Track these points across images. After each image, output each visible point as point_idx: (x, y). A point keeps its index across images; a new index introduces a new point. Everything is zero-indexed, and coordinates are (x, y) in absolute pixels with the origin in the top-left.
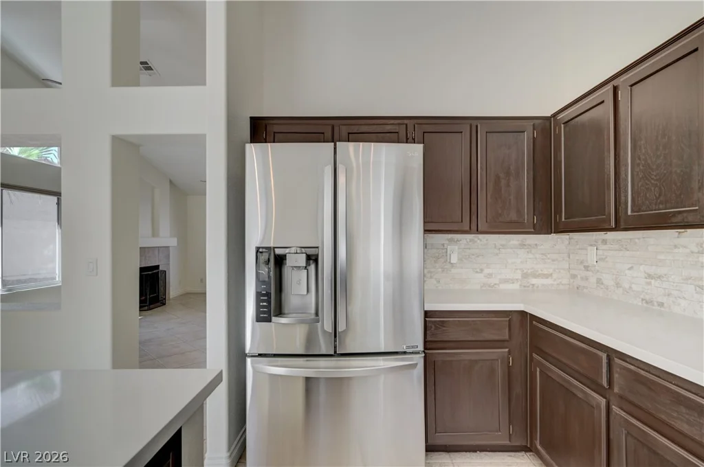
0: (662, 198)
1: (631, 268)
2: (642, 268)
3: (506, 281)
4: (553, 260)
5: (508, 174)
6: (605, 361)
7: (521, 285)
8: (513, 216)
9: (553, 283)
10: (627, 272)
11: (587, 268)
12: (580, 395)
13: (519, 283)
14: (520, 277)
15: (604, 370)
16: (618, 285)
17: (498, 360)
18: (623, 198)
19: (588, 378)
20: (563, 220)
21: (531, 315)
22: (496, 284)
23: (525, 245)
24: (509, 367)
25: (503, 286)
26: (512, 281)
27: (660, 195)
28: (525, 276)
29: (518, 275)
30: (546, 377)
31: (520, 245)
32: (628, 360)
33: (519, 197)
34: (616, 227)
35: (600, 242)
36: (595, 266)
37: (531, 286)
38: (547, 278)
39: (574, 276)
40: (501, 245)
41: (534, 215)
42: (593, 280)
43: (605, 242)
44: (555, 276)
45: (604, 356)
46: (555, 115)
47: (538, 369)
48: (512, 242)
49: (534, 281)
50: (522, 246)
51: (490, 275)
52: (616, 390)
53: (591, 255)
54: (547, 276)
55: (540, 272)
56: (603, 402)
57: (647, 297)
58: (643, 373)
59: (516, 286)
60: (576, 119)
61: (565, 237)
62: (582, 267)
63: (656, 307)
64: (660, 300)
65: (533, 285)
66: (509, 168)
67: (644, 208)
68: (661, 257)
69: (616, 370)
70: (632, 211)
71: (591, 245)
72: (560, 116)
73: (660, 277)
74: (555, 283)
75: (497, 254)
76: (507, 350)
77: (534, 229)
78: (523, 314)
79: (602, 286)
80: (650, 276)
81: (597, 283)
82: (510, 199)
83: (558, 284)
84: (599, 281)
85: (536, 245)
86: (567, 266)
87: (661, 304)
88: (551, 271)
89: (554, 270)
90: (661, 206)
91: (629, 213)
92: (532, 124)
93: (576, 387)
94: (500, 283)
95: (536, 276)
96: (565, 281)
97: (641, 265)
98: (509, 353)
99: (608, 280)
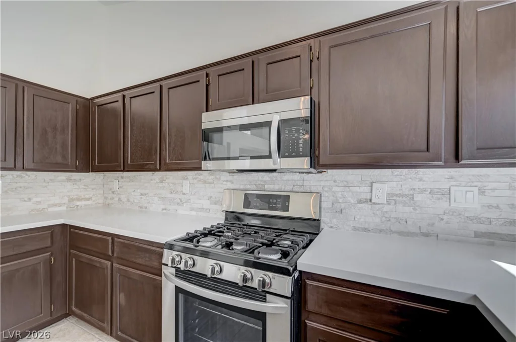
0: (142, 157)
1: (134, 191)
2: (139, 191)
3: (55, 205)
4: (93, 189)
5: (55, 129)
6: (110, 241)
7: (67, 207)
8: (59, 159)
9: (92, 203)
10: (132, 193)
11: (113, 192)
12: (98, 265)
13: (66, 206)
14: (67, 202)
15: (110, 246)
16: (128, 200)
17: (40, 263)
18: (126, 156)
19: (101, 254)
20: (96, 164)
21: (69, 225)
22: (44, 208)
23: (71, 180)
24: (51, 265)
25: (50, 210)
26: (60, 205)
27: (141, 155)
28: (71, 200)
29: (66, 200)
30: (79, 262)
31: (67, 179)
32: (121, 237)
33: (64, 146)
34: (124, 169)
35: (120, 178)
36: (117, 191)
37: (76, 207)
38: (89, 200)
39: (106, 198)
40: (50, 180)
41: (76, 159)
42: (116, 199)
43: (122, 177)
44: (93, 199)
45: (110, 239)
46: (93, 99)
47: (74, 259)
48: (60, 178)
49: (78, 203)
50: (69, 180)
51: (39, 202)
52: (115, 255)
53: (115, 185)
54: (88, 199)
55: (83, 197)
56: (109, 263)
57: (141, 205)
58: (126, 242)
59: (64, 208)
60: (105, 106)
61: (101, 174)
62: (110, 192)
63: (144, 209)
64: (145, 205)
65: (78, 206)
66: (56, 126)
67: (135, 161)
68: (146, 185)
69: (115, 244)
70: (131, 162)
71: (116, 179)
72: (96, 101)
73: (145, 194)
74: (94, 203)
75: (46, 186)
76: (49, 253)
77: (76, 169)
78: (64, 226)
79: (121, 202)
80: (142, 195)
81: (119, 200)
82: (56, 149)
83: (96, 204)
84: (120, 199)
85: (80, 179)
86: (102, 192)
87: (146, 208)
88: (91, 196)
89: (94, 195)
90: (142, 161)
91: (129, 163)
92: (76, 100)
93: (96, 261)
94: (49, 207)
95: (79, 200)
96: (101, 201)
97: (138, 189)
98: (51, 255)
99: (124, 199)
